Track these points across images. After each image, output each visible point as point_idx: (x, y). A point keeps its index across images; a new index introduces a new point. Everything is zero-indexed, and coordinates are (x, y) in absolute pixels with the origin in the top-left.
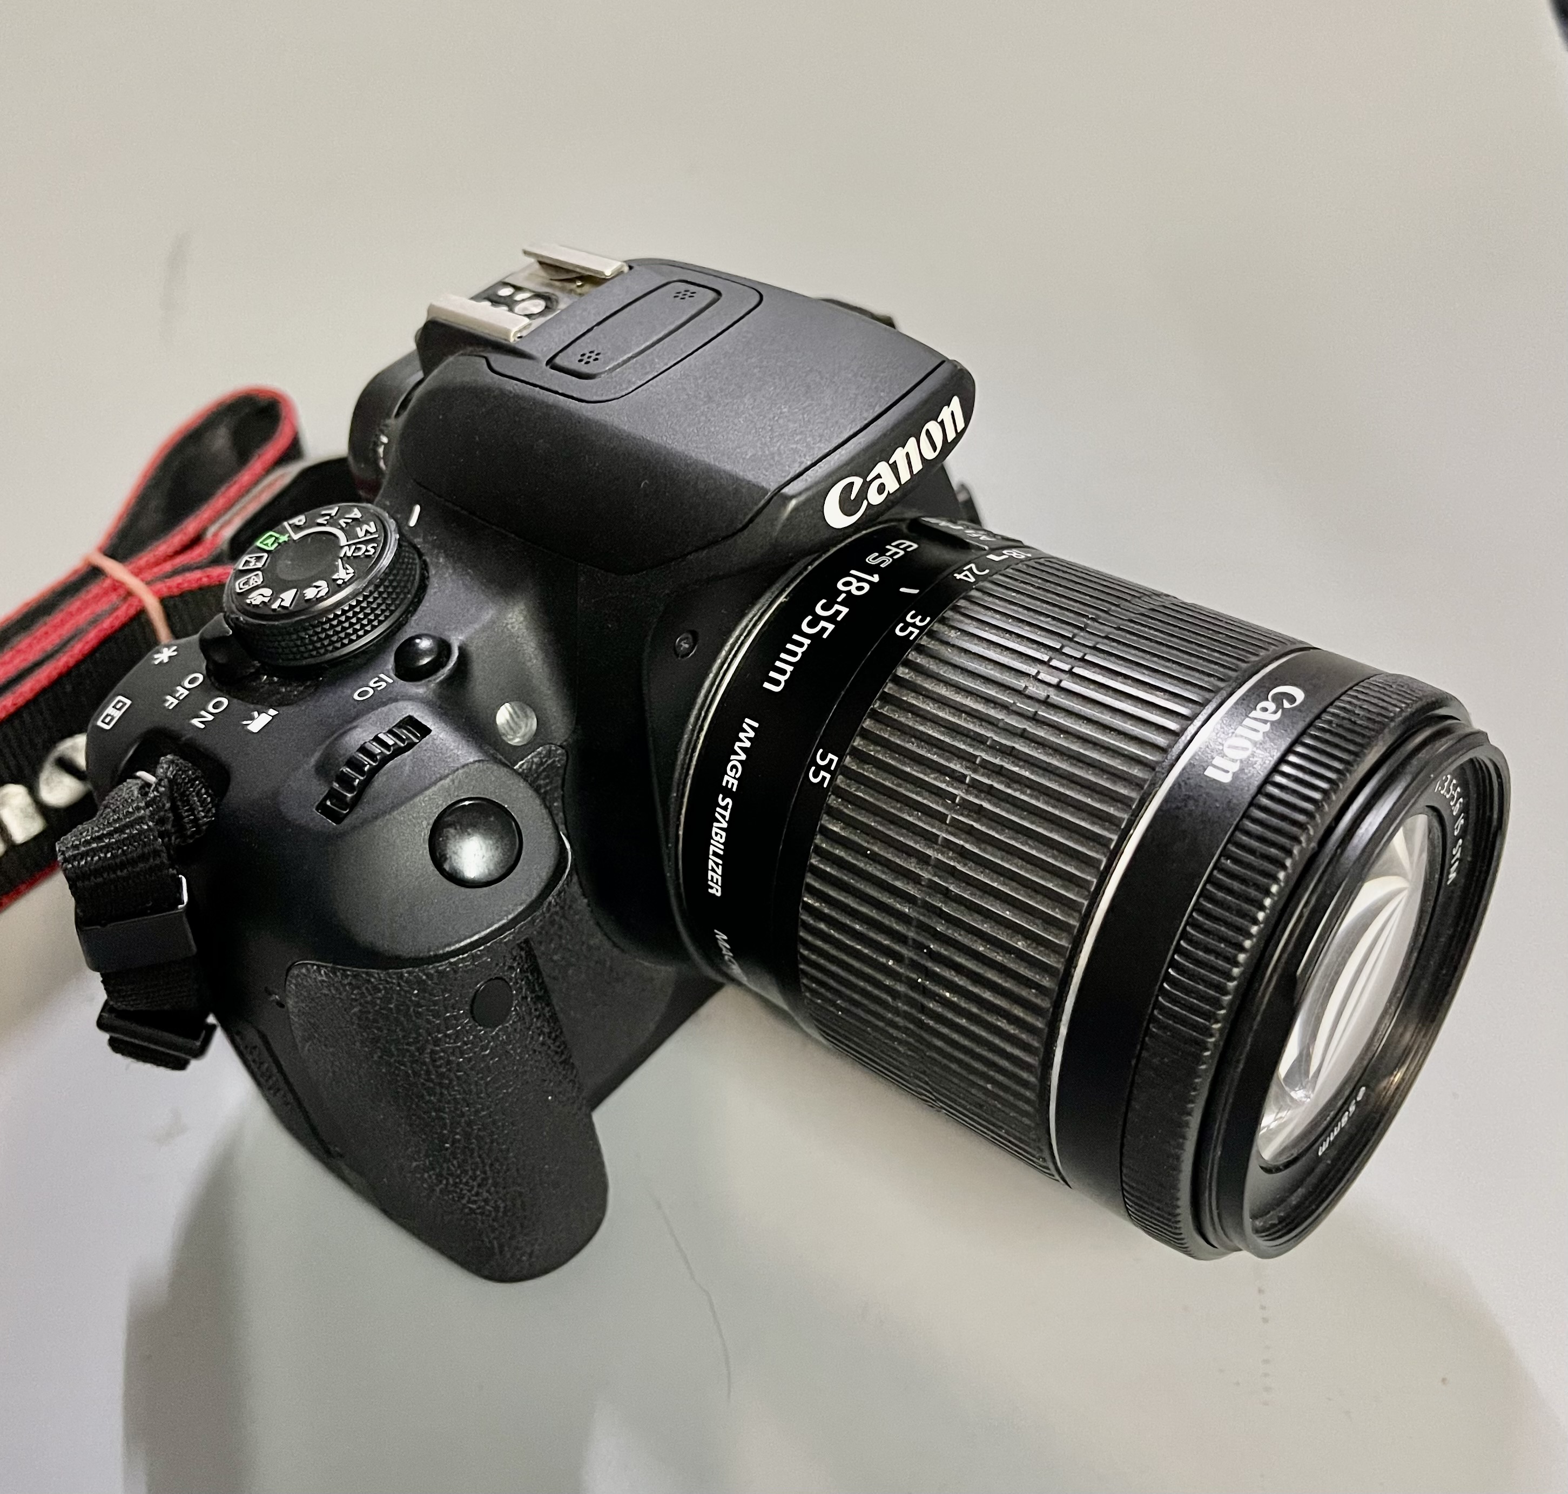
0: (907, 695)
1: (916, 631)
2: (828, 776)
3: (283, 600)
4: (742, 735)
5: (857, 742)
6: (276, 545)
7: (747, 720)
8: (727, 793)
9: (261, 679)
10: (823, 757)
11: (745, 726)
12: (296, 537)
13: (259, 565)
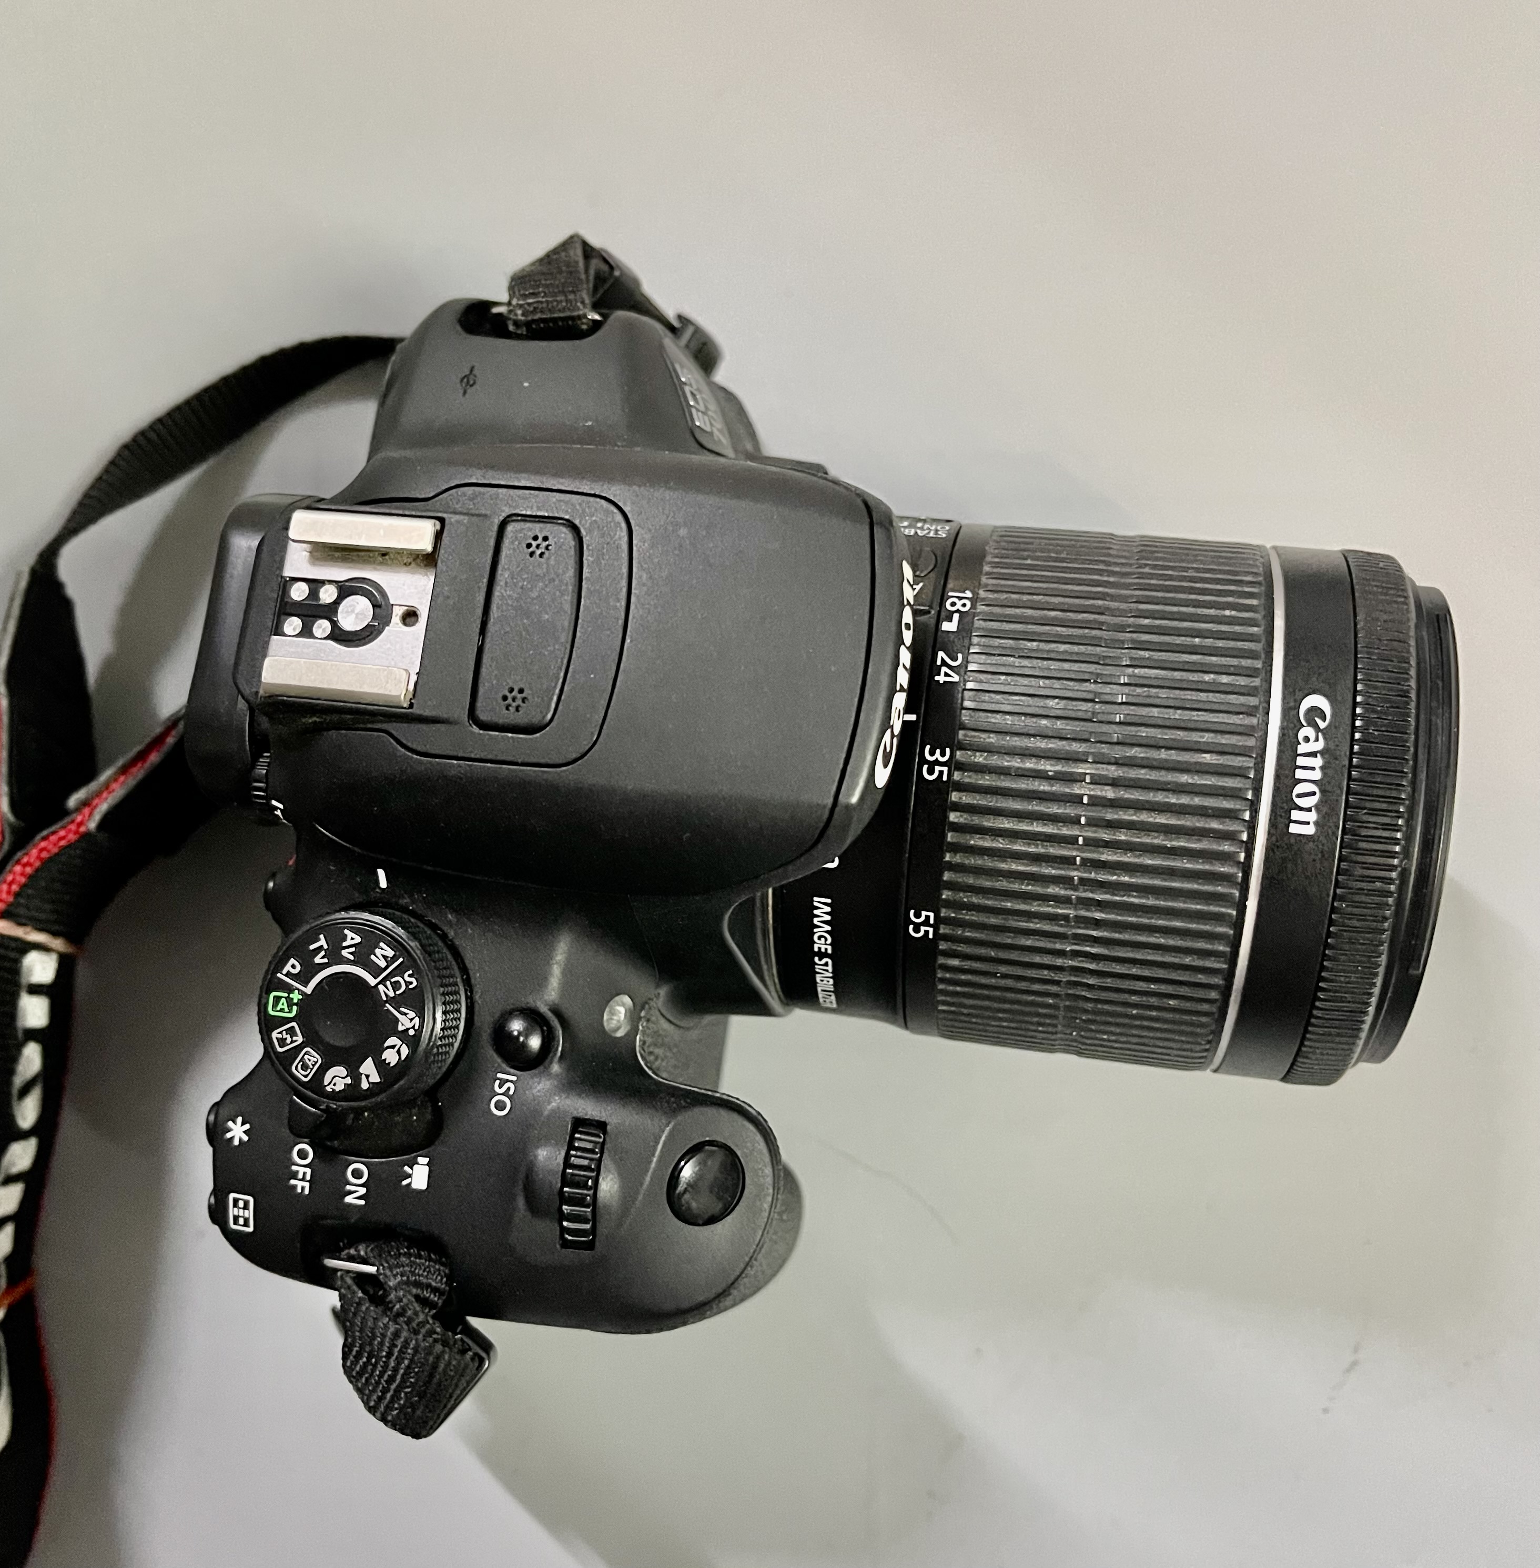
0: (972, 838)
1: (945, 769)
2: (931, 930)
3: (367, 1076)
4: (816, 912)
5: (945, 895)
6: (295, 1008)
7: (815, 899)
8: (822, 955)
9: (364, 1116)
10: (918, 915)
11: (815, 904)
12: (309, 990)
13: (299, 1039)
